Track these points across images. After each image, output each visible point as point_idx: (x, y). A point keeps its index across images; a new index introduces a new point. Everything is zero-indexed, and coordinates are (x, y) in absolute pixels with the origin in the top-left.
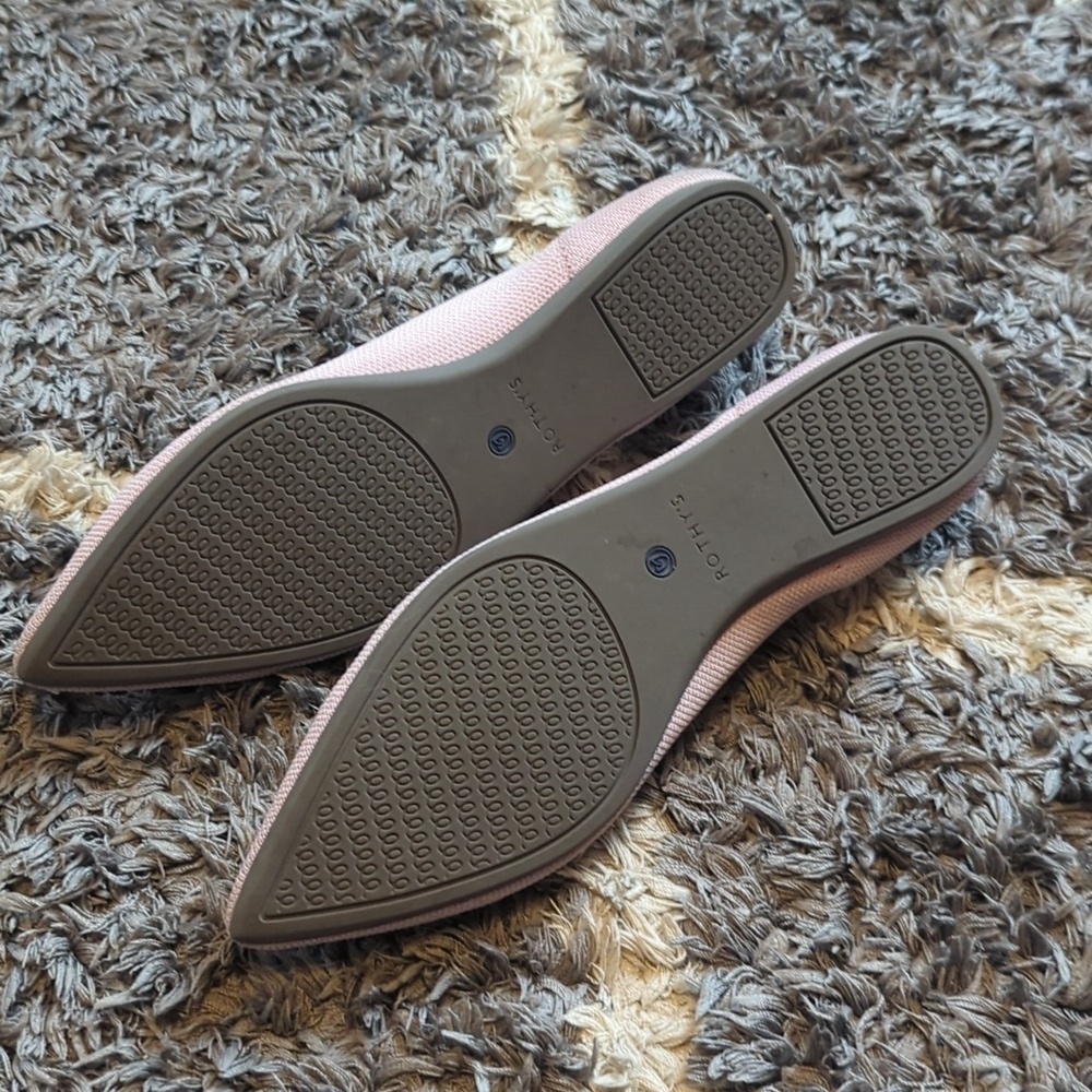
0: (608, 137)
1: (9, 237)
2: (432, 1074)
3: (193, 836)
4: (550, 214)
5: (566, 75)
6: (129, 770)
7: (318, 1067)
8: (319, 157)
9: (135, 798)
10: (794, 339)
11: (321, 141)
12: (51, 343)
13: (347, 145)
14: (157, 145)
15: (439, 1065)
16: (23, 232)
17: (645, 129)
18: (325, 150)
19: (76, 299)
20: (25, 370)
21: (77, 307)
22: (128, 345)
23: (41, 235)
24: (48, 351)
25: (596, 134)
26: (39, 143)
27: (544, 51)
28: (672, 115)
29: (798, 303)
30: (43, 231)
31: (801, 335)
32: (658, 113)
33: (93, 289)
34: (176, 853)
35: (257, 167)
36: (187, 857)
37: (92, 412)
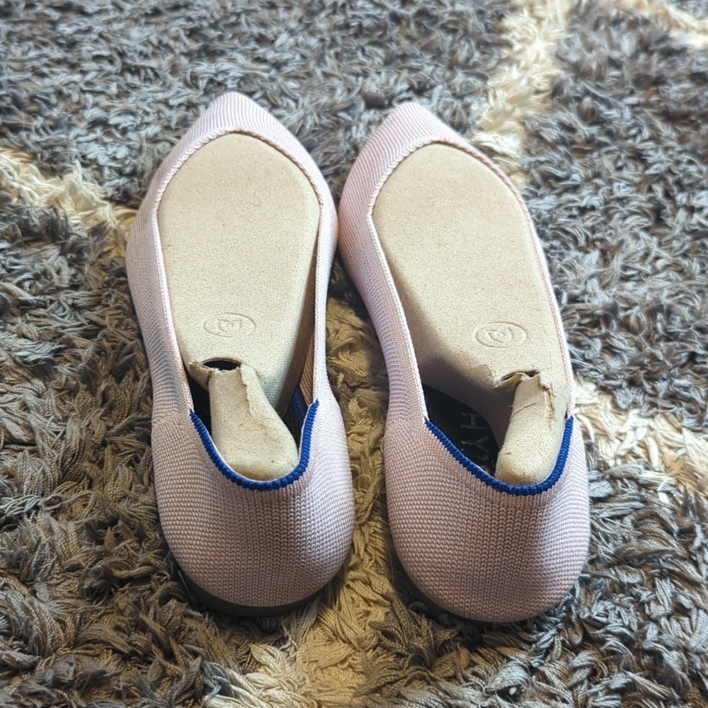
0: (560, 112)
1: (125, 67)
2: (122, 649)
3: (34, 424)
4: (497, 143)
5: (547, 77)
6: (17, 373)
7: (34, 608)
8: (353, 79)
9: (12, 392)
10: (650, 258)
11: (357, 69)
12: (116, 126)
13: (374, 75)
14: (248, 47)
15: (130, 643)
16: (135, 66)
17: (589, 115)
18: (357, 75)
19: (148, 109)
20: (92, 136)
21: (147, 113)
22: (166, 140)
23: (146, 72)
24: (113, 130)
25: (552, 110)
26: (173, 29)
27: (536, 61)
28: (614, 113)
29: (664, 240)
30: (149, 71)
31: (657, 258)
32: (602, 108)
33: (162, 107)
34: (18, 432)
35: (306, 71)
36: (24, 439)
37: (120, 166)
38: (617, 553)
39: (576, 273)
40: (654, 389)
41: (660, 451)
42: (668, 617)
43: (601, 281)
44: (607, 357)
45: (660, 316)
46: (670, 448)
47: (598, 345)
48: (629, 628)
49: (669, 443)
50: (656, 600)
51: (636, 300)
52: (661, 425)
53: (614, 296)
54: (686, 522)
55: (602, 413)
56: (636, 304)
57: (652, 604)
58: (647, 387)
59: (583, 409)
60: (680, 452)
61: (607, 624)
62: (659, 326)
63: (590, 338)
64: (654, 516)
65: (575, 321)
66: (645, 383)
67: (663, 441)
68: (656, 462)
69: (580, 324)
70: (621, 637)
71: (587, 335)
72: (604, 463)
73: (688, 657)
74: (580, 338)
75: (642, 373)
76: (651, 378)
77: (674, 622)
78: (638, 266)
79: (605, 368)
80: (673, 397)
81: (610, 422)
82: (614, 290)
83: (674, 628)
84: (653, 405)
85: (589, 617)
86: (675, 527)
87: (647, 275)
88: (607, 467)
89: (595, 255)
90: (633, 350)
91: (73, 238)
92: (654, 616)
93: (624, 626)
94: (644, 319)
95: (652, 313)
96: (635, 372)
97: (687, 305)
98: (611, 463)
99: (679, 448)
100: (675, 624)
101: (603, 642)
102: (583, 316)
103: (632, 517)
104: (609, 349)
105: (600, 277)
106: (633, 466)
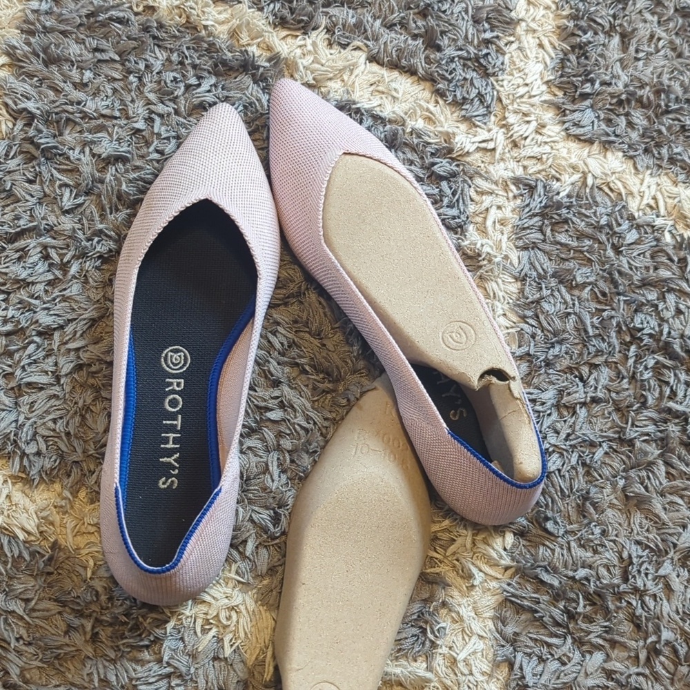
38: (643, 280)
39: (605, 59)
40: (659, 153)
41: (665, 201)
42: (673, 317)
43: (622, 64)
44: (629, 130)
45: (663, 96)
46: (670, 197)
47: (622, 121)
48: (653, 329)
49: (670, 195)
50: (666, 308)
51: (647, 80)
52: (665, 181)
53: (631, 76)
54: (682, 254)
55: (628, 177)
56: (647, 84)
57: (664, 310)
58: (656, 153)
59: (617, 175)
60: (677, 200)
61: (643, 329)
62: (663, 104)
63: (618, 116)
64: (662, 251)
65: (608, 102)
66: (654, 149)
67: (666, 194)
68: (662, 211)
69: (610, 104)
70: (651, 335)
71: (615, 113)
72: (632, 214)
73: (684, 340)
74: (612, 117)
75: (652, 143)
76: (658, 145)
77: (676, 319)
78: (646, 48)
79: (628, 140)
80: (672, 160)
81: (633, 182)
82: (631, 70)
83: (677, 324)
84: (660, 167)
85: (634, 326)
86: (676, 259)
87: (652, 54)
88: (634, 218)
89: (616, 40)
90: (645, 123)
91: (261, 70)
92: (666, 318)
93: (651, 328)
94: (652, 97)
95: (658, 93)
96: (647, 143)
97: (680, 79)
98: (636, 215)
99: (675, 198)
100: (677, 321)
101: (642, 340)
102: (613, 97)
103: (650, 252)
104: (630, 124)
105: (621, 60)
106: (650, 217)
